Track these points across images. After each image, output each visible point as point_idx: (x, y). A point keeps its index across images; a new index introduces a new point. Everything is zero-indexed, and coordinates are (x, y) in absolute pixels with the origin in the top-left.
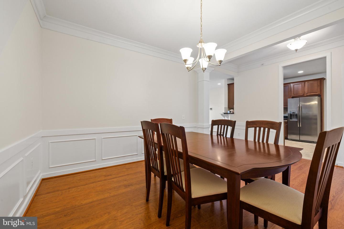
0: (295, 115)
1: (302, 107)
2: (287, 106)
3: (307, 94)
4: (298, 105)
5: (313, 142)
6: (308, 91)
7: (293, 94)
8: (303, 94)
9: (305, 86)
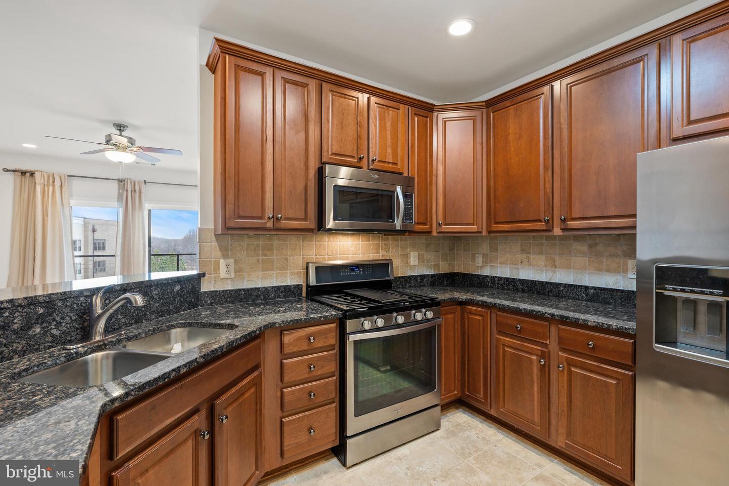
7: (677, 125)
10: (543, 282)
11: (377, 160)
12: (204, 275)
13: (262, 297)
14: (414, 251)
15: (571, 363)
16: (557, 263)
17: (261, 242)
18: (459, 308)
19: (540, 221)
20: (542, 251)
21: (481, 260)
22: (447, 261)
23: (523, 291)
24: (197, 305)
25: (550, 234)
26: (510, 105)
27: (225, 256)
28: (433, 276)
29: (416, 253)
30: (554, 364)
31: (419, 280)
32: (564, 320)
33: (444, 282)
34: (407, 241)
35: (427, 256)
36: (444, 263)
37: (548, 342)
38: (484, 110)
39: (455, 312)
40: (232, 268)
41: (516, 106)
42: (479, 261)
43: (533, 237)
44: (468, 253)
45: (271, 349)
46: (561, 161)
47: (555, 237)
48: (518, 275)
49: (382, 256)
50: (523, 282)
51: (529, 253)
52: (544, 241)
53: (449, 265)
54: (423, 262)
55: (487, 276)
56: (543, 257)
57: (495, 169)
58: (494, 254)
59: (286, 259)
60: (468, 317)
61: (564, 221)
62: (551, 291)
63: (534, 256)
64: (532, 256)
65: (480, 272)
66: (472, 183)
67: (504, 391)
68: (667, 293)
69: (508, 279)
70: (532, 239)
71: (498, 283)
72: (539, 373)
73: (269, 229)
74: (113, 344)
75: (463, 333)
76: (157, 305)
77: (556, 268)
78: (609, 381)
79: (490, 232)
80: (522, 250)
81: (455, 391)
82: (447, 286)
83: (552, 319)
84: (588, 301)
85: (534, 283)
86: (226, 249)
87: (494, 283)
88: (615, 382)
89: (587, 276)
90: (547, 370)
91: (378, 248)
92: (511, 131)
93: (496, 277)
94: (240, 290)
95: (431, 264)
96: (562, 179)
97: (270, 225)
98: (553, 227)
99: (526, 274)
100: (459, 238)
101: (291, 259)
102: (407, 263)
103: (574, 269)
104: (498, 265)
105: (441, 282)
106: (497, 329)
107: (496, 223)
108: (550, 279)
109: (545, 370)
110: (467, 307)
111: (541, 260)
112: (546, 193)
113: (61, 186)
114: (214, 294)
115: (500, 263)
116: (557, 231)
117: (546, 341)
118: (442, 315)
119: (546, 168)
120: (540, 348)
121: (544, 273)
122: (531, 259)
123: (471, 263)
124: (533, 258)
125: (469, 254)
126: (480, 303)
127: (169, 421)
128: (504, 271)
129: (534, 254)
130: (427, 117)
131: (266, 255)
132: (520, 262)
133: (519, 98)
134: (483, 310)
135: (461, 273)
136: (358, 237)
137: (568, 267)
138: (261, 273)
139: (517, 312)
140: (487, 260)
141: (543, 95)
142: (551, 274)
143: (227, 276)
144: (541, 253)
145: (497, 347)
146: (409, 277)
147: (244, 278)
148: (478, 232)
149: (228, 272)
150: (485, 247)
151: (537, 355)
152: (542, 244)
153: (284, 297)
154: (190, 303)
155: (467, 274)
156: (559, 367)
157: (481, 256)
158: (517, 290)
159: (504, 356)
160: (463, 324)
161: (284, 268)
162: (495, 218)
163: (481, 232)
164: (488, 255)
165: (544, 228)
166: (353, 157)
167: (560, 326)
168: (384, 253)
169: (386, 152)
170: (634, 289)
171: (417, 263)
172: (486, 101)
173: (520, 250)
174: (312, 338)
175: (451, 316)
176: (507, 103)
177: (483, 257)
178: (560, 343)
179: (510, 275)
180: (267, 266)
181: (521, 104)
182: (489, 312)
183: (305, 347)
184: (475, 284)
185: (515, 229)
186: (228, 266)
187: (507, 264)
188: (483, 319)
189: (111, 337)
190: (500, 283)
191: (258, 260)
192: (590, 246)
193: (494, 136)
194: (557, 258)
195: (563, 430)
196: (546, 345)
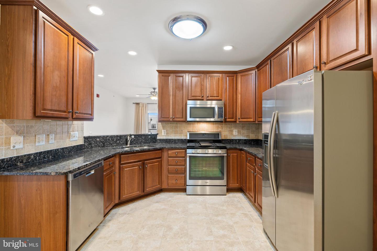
11: (209, 96)
12: (158, 134)
13: (174, 142)
14: (235, 129)
15: (258, 173)
17: (174, 125)
22: (254, 133)
24: (156, 142)
27: (164, 129)
28: (245, 140)
29: (237, 130)
31: (238, 141)
33: (252, 143)
34: (232, 125)
35: (242, 131)
36: (253, 135)
37: (254, 165)
38: (256, 70)
40: (165, 133)
41: (263, 68)
45: (165, 155)
49: (220, 130)
54: (241, 134)
59: (182, 131)
60: (242, 155)
73: (171, 121)
74: (131, 147)
76: (144, 140)
83: (254, 156)
86: (164, 127)
91: (218, 127)
92: (262, 79)
94: (167, 139)
95: (245, 135)
97: (171, 120)
101: (183, 131)
102: (232, 134)
105: (250, 143)
110: (242, 151)
113: (146, 107)
114: (160, 140)
127: (132, 161)
130: (234, 76)
131: (175, 129)
133: (264, 65)
136: (209, 123)
138: (174, 134)
139: (249, 153)
141: (268, 64)
143: (164, 135)
146: (232, 140)
147: (169, 136)
148: (254, 122)
149: (164, 134)
153: (181, 142)
154: (153, 141)
161: (181, 133)
162: (258, 116)
166: (200, 96)
168: (221, 129)
169: (214, 93)
171: (237, 134)
172: (256, 67)
174: (177, 153)
180: (176, 133)
182: (245, 153)
183: (175, 155)
186: (164, 132)
189: (131, 146)
191: (173, 130)
193: (258, 81)
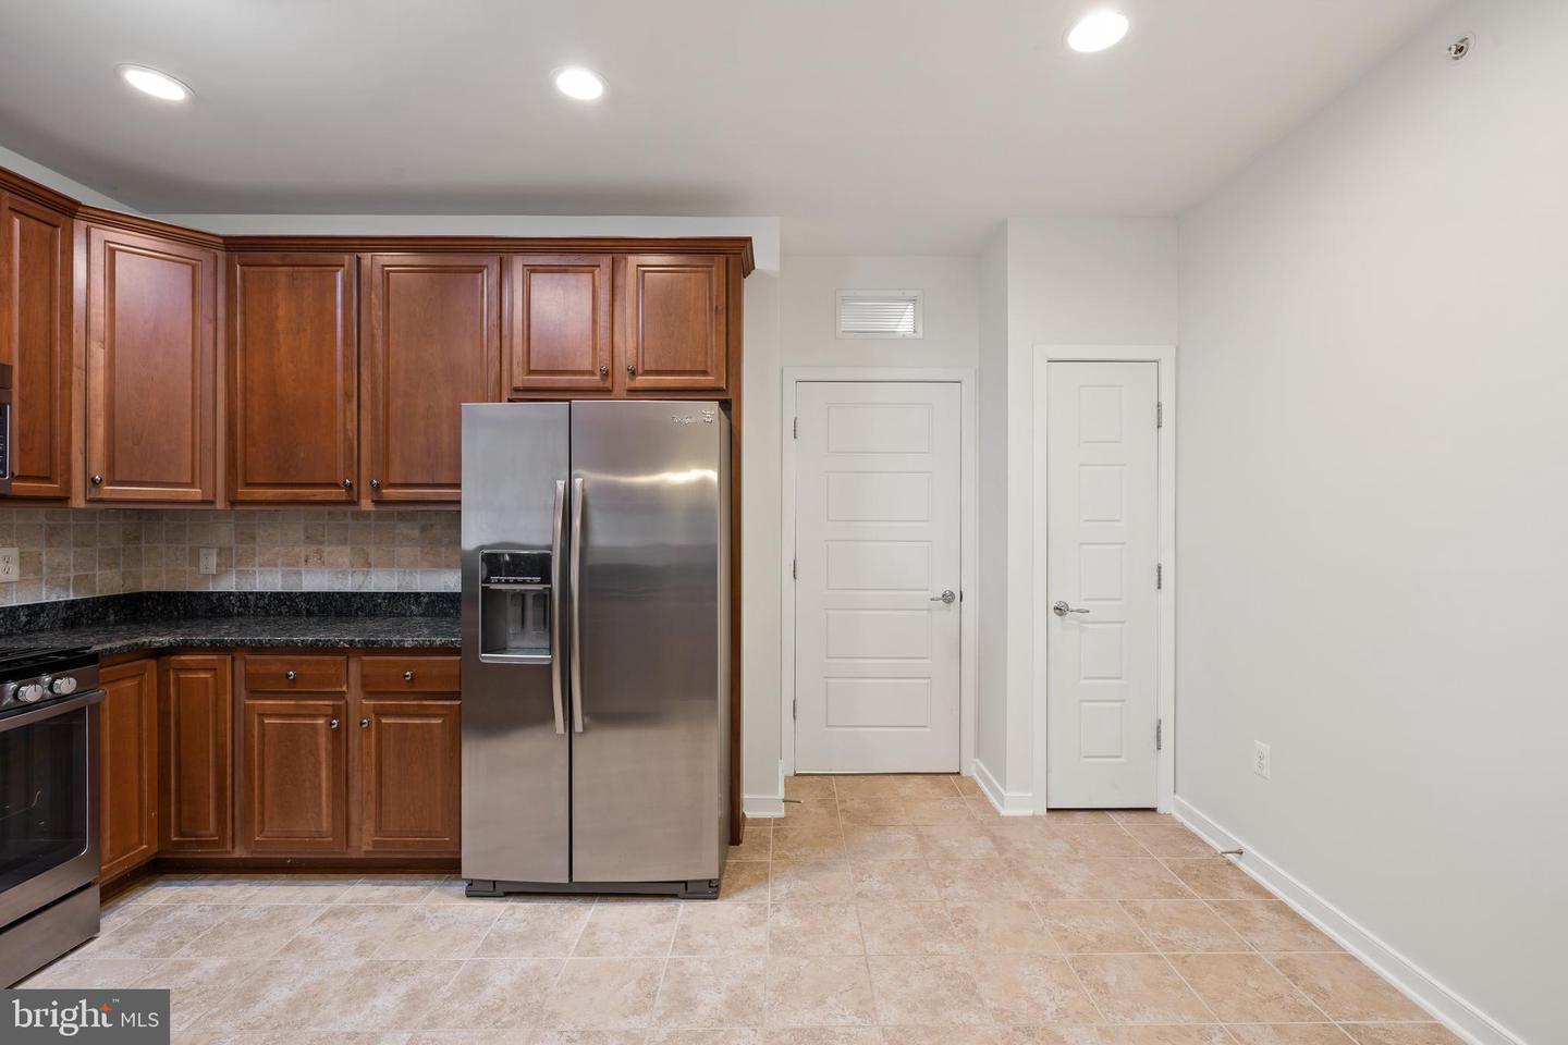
0: (529, 601)
1: (591, 501)
2: (458, 486)
3: (633, 373)
4: (561, 485)
5: (686, 882)
6: (640, 348)
7: (518, 370)
8: (605, 374)
9: (618, 298)
10: (347, 593)
15: (380, 712)
16: (372, 559)
18: (152, 663)
19: (336, 485)
20: (346, 539)
21: (214, 560)
22: (118, 565)
23: (310, 614)
25: (355, 508)
26: (280, 263)
29: (13, 552)
30: (354, 719)
32: (370, 648)
33: (107, 616)
35: (50, 557)
36: (108, 572)
37: (345, 689)
38: (221, 255)
39: (143, 674)
41: (291, 268)
42: (210, 562)
43: (330, 513)
44: (180, 546)
46: (372, 388)
47: (367, 515)
48: (300, 585)
50: (309, 597)
51: (322, 543)
52: (349, 521)
53: (124, 576)
54: (39, 571)
55: (230, 594)
56: (348, 550)
57: (245, 378)
58: (245, 546)
60: (178, 679)
61: (377, 487)
62: (361, 608)
63: (330, 549)
64: (326, 549)
65: (211, 584)
66: (189, 401)
67: (262, 803)
68: (493, 587)
69: (279, 594)
70: (327, 517)
71: (256, 605)
72: (330, 746)
75: (163, 716)
77: (370, 567)
78: (433, 721)
79: (233, 503)
80: (308, 538)
81: (142, 844)
82: (117, 623)
83: (351, 650)
84: (420, 615)
85: (329, 597)
87: (246, 607)
88: (439, 721)
89: (418, 576)
90: (343, 735)
92: (281, 312)
93: (251, 593)
95: (63, 575)
96: (374, 420)
98: (359, 498)
99: (316, 581)
100: (158, 514)
103: (399, 566)
104: (257, 569)
105: (98, 618)
106: (246, 689)
107: (248, 485)
108: (360, 586)
109: (338, 737)
110: (173, 658)
111: (344, 555)
112: (346, 439)
115: (261, 565)
116: (366, 504)
117: (341, 687)
118: (103, 683)
119: (348, 396)
120: (330, 703)
121: (350, 578)
122: (325, 554)
123: (187, 568)
124: (329, 552)
125: (184, 549)
126: (208, 644)
128: (269, 580)
129: (330, 543)
130: (56, 227)
132: (303, 559)
133: (298, 256)
134: (215, 657)
135: (159, 593)
137: (390, 564)
139: (291, 648)
140: (227, 560)
141: (342, 269)
142: (362, 579)
144: (343, 542)
145: (247, 724)
148: (204, 502)
150: (225, 533)
151: (326, 716)
152: (346, 527)
155: (176, 594)
156: (362, 724)
157: (215, 551)
158: (298, 614)
159: (263, 735)
160: (163, 696)
162: (245, 477)
163: (212, 502)
164: (230, 549)
165: (344, 498)
167: (364, 658)
170: (459, 589)
171: (14, 577)
172: (224, 238)
173: (303, 538)
175: (130, 683)
176: (273, 257)
177: (219, 555)
178: (363, 686)
179: (283, 587)
181: (301, 268)
182: (229, 658)
184: (200, 613)
185: (288, 498)
187: (276, 566)
188: (215, 677)
190: (261, 603)
192: (423, 529)
193: (244, 314)
194: (372, 550)
195: (369, 826)
196: (341, 695)
